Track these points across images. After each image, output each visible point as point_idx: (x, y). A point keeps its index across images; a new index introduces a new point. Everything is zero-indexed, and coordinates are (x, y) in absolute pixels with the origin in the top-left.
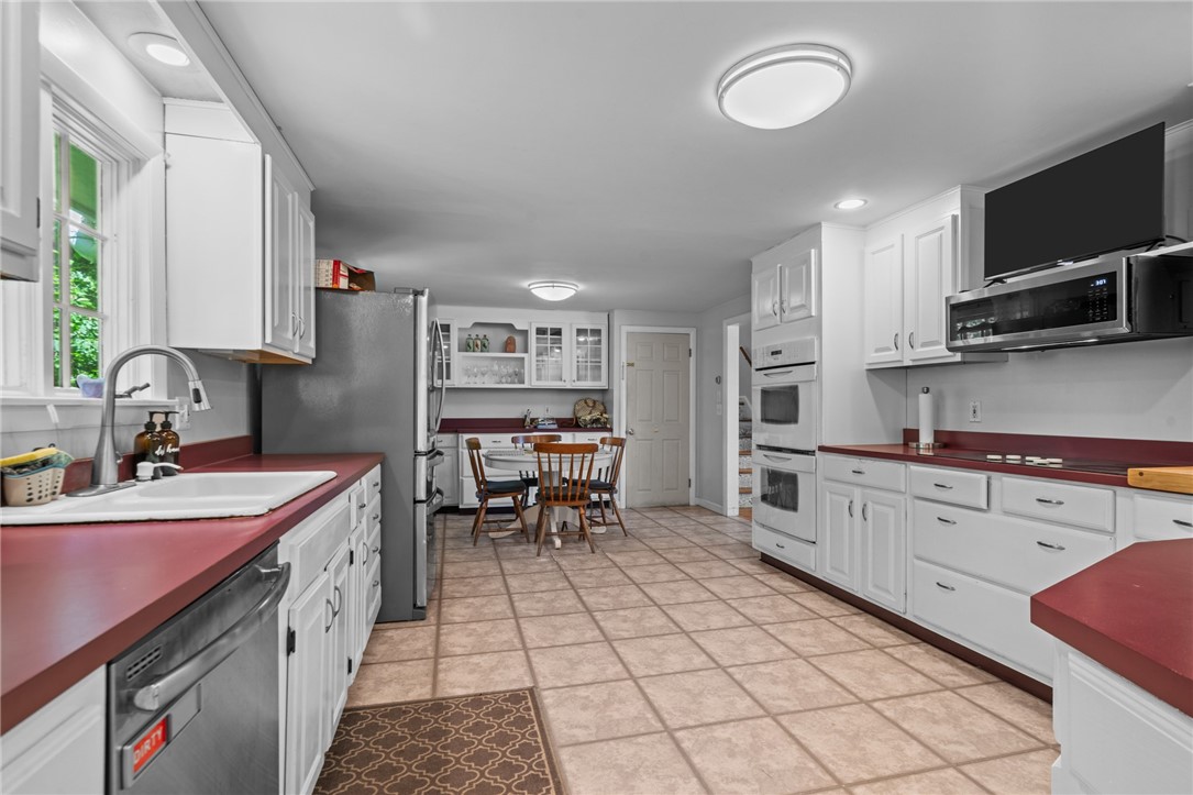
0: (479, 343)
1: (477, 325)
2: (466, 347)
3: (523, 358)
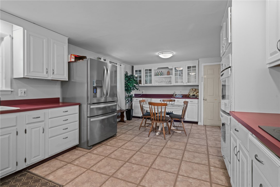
0: (160, 73)
1: (159, 68)
2: (156, 75)
3: (171, 77)
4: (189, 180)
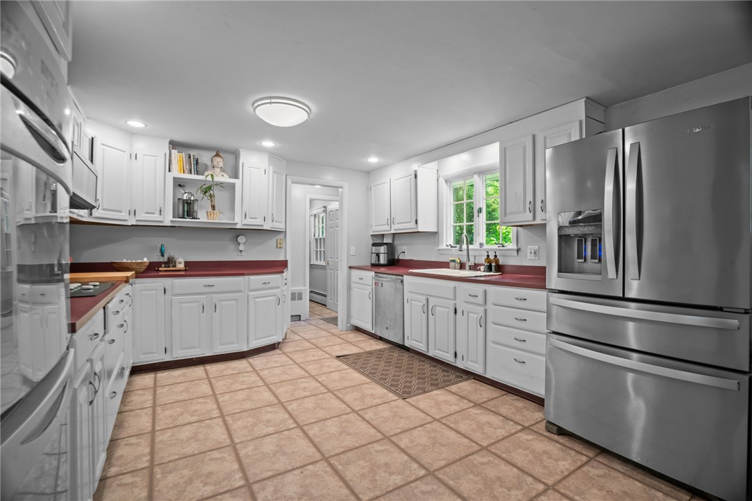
4: (213, 488)
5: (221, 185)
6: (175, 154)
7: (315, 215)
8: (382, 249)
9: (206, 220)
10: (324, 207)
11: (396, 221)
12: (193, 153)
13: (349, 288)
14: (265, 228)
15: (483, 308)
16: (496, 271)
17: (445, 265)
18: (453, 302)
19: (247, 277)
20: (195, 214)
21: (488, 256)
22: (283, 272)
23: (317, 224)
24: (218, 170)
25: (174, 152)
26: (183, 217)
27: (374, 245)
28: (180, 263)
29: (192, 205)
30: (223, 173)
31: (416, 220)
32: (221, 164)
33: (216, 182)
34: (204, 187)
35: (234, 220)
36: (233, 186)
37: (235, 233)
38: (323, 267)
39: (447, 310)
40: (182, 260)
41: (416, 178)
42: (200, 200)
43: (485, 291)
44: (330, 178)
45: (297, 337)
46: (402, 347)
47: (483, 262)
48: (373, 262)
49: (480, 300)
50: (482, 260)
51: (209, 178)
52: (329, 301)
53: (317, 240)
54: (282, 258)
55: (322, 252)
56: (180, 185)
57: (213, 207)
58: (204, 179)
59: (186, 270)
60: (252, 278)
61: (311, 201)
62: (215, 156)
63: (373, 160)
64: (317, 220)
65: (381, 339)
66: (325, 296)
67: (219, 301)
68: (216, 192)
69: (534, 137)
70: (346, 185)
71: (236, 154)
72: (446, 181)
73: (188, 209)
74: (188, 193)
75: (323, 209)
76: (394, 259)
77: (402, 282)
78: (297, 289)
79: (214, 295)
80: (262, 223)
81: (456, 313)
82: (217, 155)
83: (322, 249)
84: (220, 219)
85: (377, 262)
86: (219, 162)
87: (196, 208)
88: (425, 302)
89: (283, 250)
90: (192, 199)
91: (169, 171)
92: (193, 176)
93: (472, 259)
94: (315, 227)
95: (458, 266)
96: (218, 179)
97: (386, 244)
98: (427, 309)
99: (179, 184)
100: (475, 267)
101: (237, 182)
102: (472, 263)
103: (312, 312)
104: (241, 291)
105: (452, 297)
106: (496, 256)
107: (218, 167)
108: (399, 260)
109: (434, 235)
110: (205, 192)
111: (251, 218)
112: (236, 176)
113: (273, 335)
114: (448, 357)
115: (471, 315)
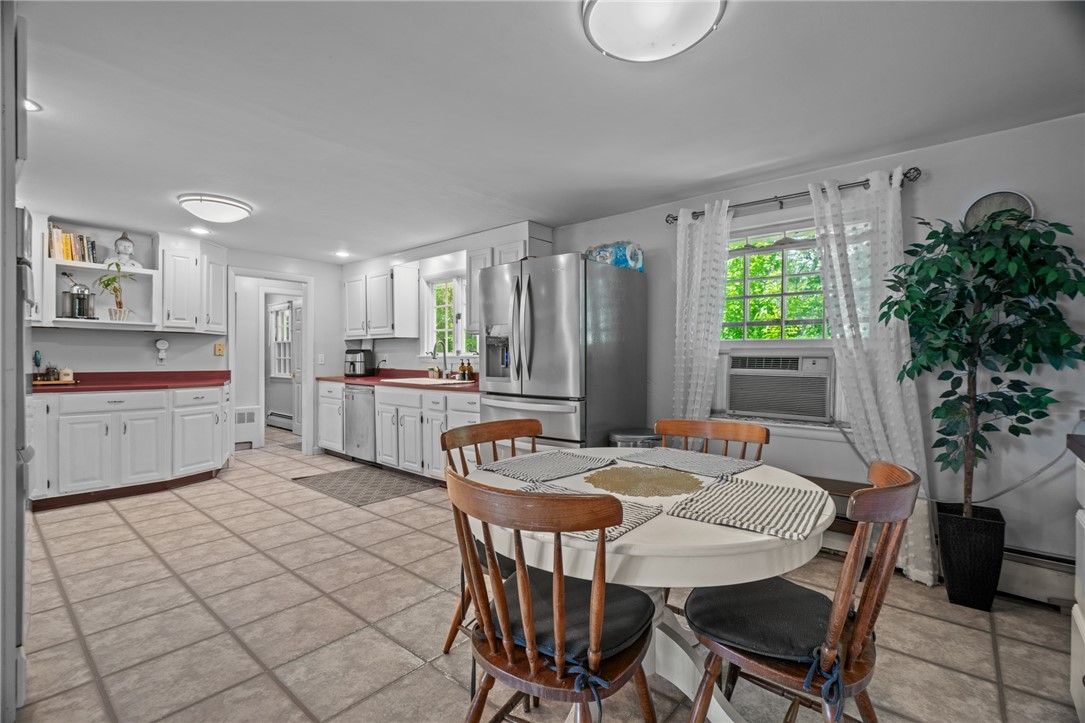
5: (131, 276)
6: (57, 234)
7: (277, 312)
8: (359, 357)
9: (109, 321)
10: (289, 302)
11: (372, 324)
12: (86, 233)
13: (316, 404)
14: (196, 331)
15: (443, 415)
16: (470, 379)
17: (424, 374)
18: (419, 410)
19: (171, 391)
20: (90, 312)
21: (463, 364)
22: (223, 385)
23: (280, 324)
24: (127, 257)
25: (55, 231)
26: (73, 316)
27: (348, 352)
28: (67, 375)
29: (86, 301)
30: (133, 261)
31: (393, 325)
32: (130, 250)
33: (123, 272)
34: (105, 279)
35: (151, 321)
36: (149, 278)
37: (153, 337)
38: (288, 381)
39: (413, 419)
40: (70, 372)
41: (392, 277)
42: (98, 293)
43: (446, 398)
44: (291, 270)
45: (243, 465)
46: (375, 465)
47: (458, 370)
48: (348, 373)
49: (441, 406)
50: (457, 368)
51: (114, 268)
52: (294, 424)
53: (279, 344)
54: (222, 368)
55: (287, 362)
56: (64, 274)
57: (120, 305)
58: (106, 268)
59: (76, 384)
60: (179, 391)
61: (267, 296)
62: (121, 239)
63: (343, 254)
64: (279, 318)
65: (354, 459)
66: (290, 418)
67: (131, 420)
68: (123, 284)
69: (493, 250)
70: (312, 281)
71: (153, 238)
72: (428, 283)
73: (79, 305)
74: (80, 285)
75: (287, 305)
76: (374, 369)
77: (373, 392)
78: (245, 408)
79: (123, 414)
80: (193, 325)
81: (422, 421)
82: (124, 238)
83: (287, 357)
84: (132, 319)
85: (352, 372)
86: (127, 247)
87: (91, 304)
88: (394, 413)
89: (224, 359)
90: (86, 292)
91: (50, 256)
92: (88, 264)
93: (449, 367)
94: (276, 327)
95: (437, 375)
96: (126, 268)
97: (363, 351)
98: (397, 420)
99: (63, 272)
100: (451, 375)
101: (156, 274)
102: (448, 371)
103: (269, 439)
104: (163, 408)
105: (418, 406)
106: (469, 364)
107: (126, 254)
108: (379, 370)
109: (415, 342)
110: (107, 286)
111: (176, 319)
112: (153, 266)
113: (208, 461)
114: (415, 468)
115: (434, 422)
